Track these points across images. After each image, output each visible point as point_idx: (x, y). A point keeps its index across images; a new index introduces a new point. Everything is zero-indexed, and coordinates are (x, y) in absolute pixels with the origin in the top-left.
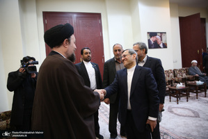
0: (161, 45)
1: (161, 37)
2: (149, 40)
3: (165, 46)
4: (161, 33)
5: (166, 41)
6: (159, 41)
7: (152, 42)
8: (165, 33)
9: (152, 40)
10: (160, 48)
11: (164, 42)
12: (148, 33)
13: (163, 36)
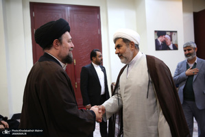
0: (171, 47)
1: (171, 36)
2: (156, 41)
3: (175, 47)
4: (171, 32)
5: (177, 41)
6: (169, 41)
7: (160, 43)
8: (176, 32)
9: (160, 40)
10: (170, 49)
11: (174, 43)
12: (155, 31)
13: (173, 36)
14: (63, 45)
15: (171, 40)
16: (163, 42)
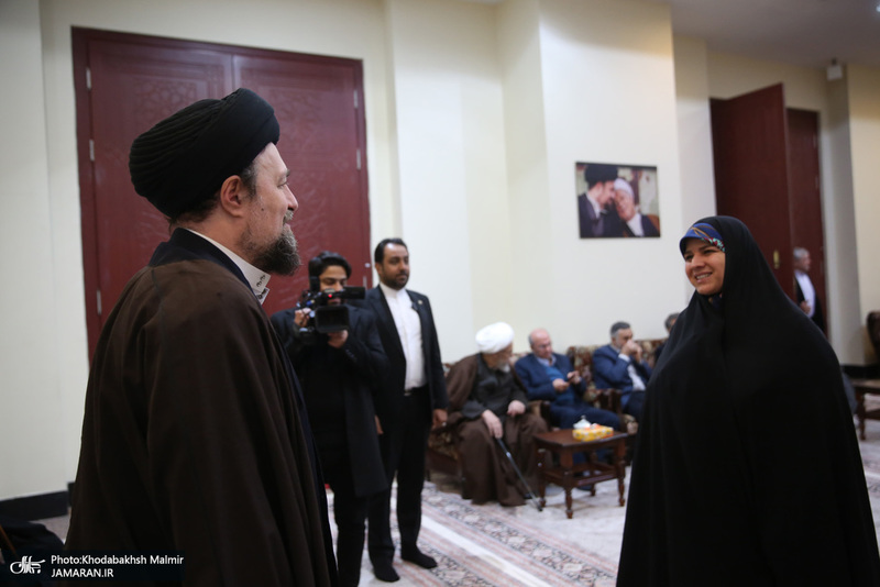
0: (635, 225)
1: (635, 185)
2: (583, 202)
3: (651, 228)
4: (637, 169)
5: (655, 204)
6: (626, 204)
7: (597, 210)
8: (653, 169)
9: (597, 197)
10: (630, 234)
11: (646, 211)
12: (580, 165)
13: (643, 183)
14: (262, 199)
15: (636, 200)
16: (605, 206)
